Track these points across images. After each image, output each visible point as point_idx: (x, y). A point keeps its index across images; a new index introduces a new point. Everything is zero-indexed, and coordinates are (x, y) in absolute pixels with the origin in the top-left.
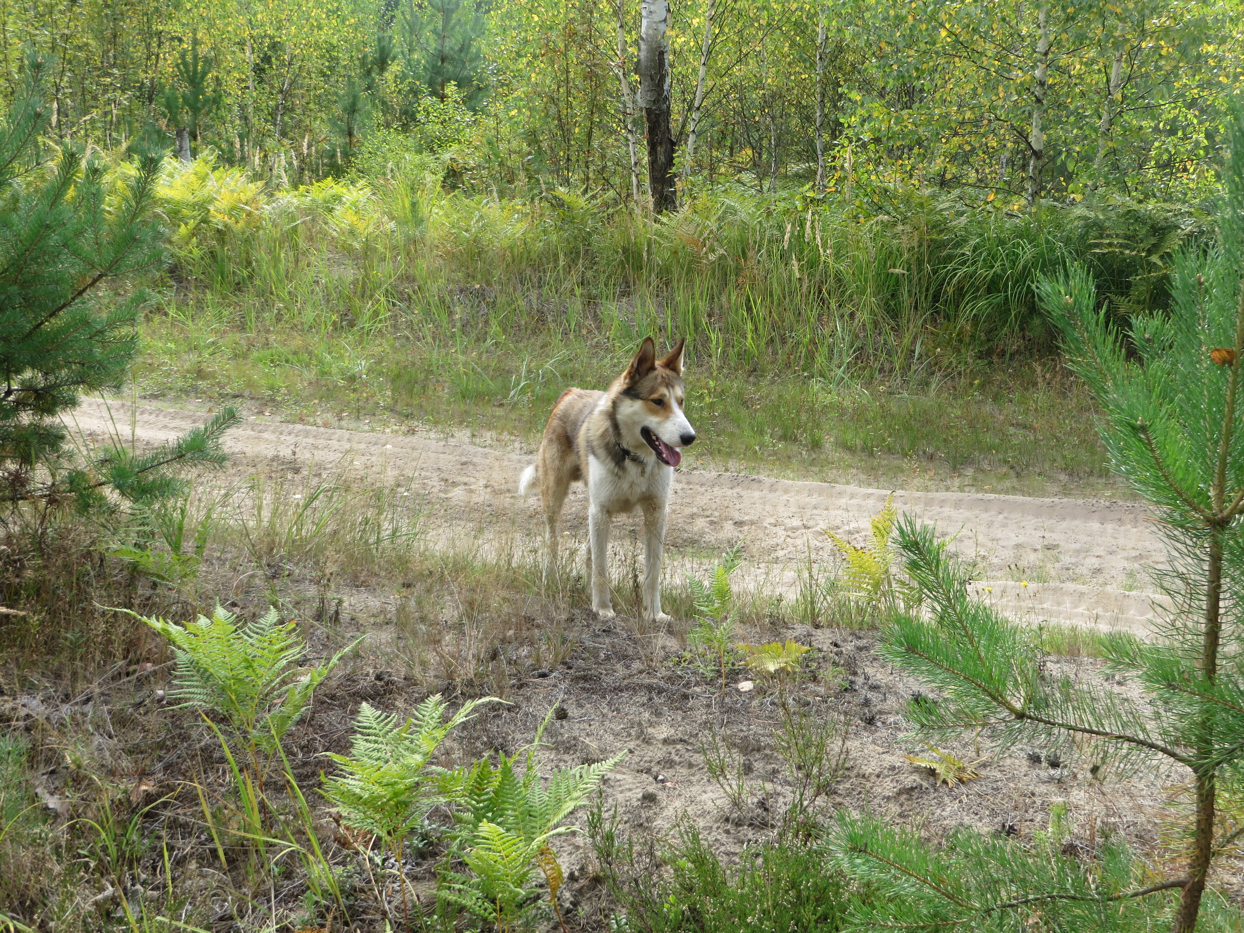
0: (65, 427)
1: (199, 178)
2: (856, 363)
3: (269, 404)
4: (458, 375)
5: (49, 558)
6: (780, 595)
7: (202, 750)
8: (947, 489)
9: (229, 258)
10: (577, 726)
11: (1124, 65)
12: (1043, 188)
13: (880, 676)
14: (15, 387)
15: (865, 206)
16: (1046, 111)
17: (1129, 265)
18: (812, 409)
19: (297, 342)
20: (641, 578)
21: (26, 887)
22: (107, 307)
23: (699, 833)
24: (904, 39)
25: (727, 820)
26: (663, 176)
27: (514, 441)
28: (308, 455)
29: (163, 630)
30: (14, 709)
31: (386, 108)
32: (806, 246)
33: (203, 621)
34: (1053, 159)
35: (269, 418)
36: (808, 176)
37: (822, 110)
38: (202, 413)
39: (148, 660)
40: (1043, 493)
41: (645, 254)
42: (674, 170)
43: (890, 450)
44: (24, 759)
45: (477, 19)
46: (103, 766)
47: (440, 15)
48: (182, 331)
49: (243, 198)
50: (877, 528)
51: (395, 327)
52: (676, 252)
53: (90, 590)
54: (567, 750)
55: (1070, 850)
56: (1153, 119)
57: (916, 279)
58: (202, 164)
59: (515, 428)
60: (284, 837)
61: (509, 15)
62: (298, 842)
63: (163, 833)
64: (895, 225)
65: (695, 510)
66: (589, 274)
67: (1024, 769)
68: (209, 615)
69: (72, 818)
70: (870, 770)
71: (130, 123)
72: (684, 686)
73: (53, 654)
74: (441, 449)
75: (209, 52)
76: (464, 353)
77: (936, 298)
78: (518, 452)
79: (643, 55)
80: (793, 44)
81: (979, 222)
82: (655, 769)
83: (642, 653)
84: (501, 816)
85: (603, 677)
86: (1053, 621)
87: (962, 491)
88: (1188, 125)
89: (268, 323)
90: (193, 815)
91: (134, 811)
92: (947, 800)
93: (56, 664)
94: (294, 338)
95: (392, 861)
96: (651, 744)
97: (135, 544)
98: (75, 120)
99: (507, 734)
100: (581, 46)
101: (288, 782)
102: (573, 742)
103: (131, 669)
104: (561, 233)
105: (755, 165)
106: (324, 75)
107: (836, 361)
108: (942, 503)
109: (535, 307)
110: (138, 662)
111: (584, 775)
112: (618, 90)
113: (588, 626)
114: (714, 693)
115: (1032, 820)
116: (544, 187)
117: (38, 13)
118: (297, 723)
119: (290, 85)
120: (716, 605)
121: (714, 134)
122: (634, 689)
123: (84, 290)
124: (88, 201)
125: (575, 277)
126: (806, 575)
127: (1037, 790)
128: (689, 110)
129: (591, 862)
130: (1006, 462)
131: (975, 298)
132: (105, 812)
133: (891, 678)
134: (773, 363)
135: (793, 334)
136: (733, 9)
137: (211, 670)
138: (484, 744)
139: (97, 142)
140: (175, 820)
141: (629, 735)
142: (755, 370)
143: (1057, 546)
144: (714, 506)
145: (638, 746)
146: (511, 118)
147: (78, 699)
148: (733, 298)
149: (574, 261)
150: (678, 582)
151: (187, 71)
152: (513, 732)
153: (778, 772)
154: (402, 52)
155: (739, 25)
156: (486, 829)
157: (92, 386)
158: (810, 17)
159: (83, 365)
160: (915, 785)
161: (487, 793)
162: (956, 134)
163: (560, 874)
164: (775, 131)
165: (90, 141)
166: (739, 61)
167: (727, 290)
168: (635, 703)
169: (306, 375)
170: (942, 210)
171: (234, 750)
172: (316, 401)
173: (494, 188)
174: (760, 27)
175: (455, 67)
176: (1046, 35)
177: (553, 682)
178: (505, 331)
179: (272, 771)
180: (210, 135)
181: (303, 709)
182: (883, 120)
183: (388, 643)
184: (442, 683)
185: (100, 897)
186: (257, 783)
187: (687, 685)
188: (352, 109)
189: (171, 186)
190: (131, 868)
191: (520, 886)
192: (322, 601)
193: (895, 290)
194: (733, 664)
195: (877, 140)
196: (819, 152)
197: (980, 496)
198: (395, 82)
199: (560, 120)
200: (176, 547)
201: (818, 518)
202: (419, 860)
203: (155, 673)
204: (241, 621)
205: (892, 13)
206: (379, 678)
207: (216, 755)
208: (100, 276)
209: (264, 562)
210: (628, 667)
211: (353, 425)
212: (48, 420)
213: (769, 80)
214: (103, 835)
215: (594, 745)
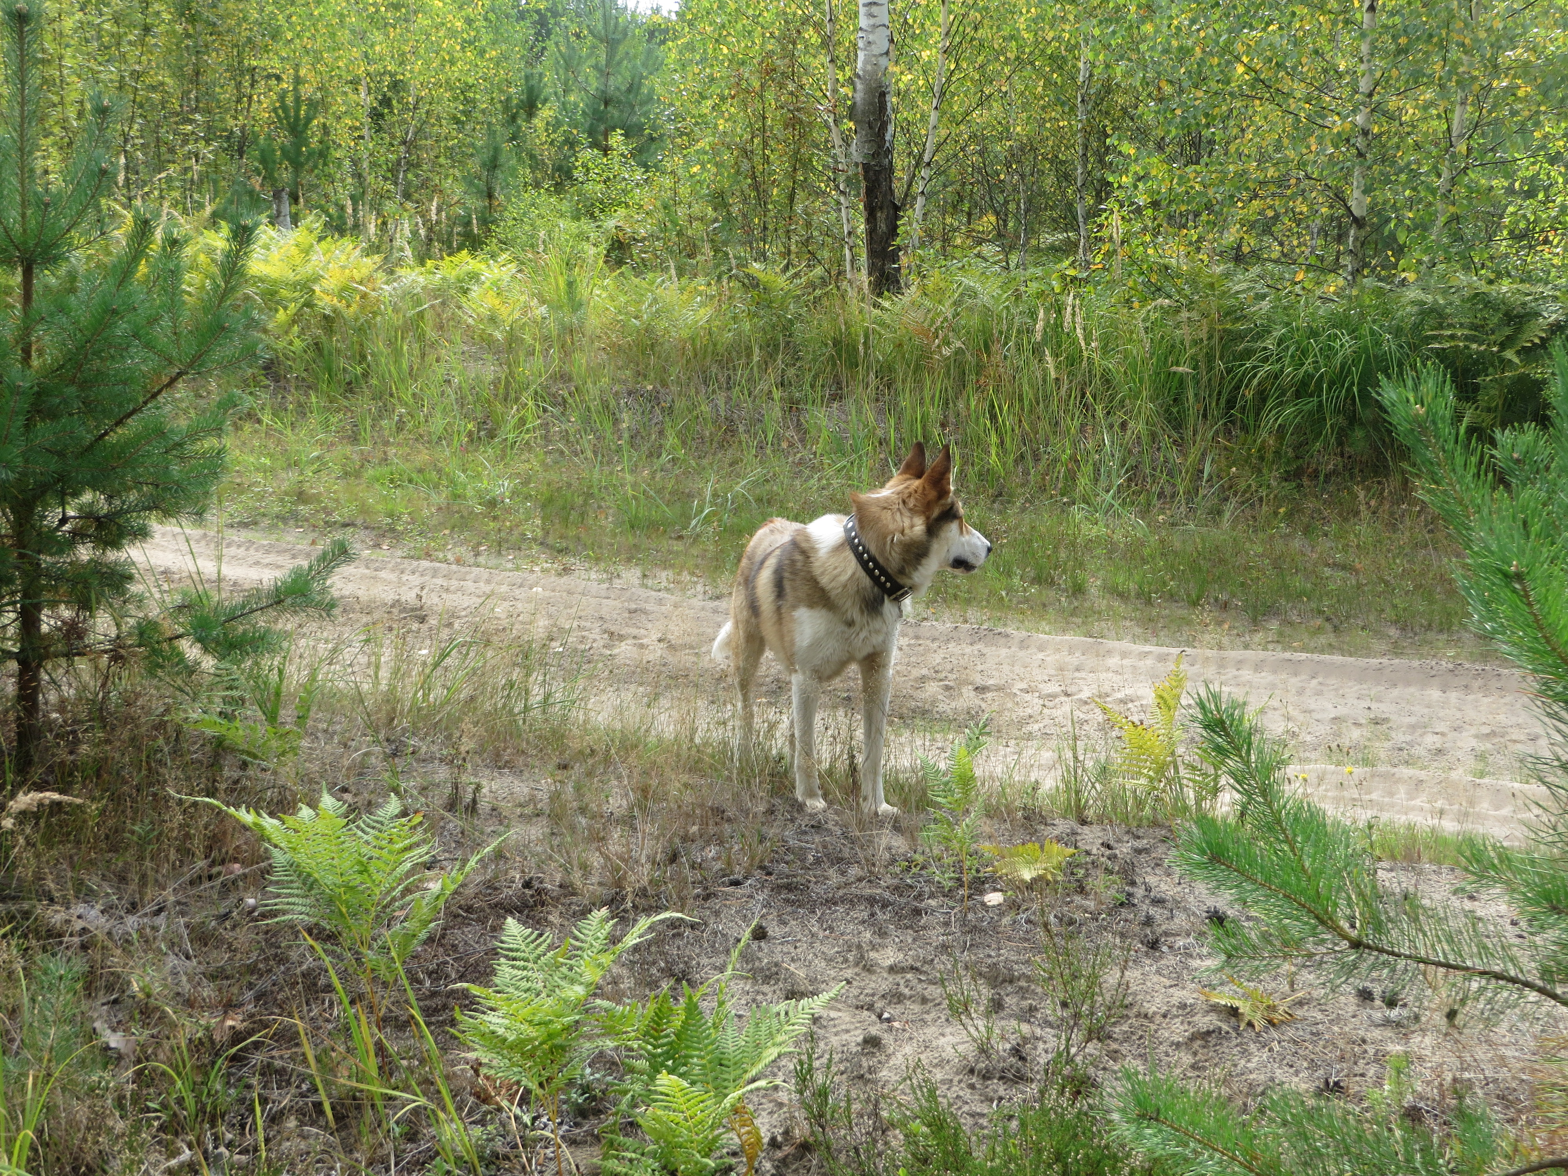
0: (133, 563)
1: (302, 251)
2: (1129, 486)
3: (388, 535)
4: (625, 500)
5: (113, 729)
6: (1037, 782)
7: (303, 975)
8: (1246, 647)
9: (338, 351)
10: (779, 948)
11: (1470, 109)
12: (1366, 265)
13: (1165, 887)
14: (71, 513)
15: (1140, 288)
16: (1369, 168)
17: (1476, 362)
18: (1073, 544)
19: (423, 456)
20: (860, 759)
21: (81, 1149)
22: (185, 412)
23: (937, 1089)
24: (1190, 78)
25: (972, 1071)
26: (884, 249)
27: (696, 583)
28: (436, 600)
29: (255, 824)
30: (68, 922)
31: (536, 163)
32: (1064, 337)
33: (305, 812)
34: (1378, 229)
35: (388, 553)
36: (1068, 248)
37: (1085, 166)
38: (303, 545)
39: (236, 860)
40: (1368, 652)
41: (861, 348)
42: (898, 241)
43: (1172, 597)
44: (79, 986)
45: (650, 52)
46: (178, 994)
47: (603, 47)
48: (279, 442)
49: (357, 276)
50: (1161, 697)
51: (546, 438)
52: (900, 345)
53: (162, 770)
54: (767, 979)
55: (1413, 1115)
56: (1506, 178)
57: (1205, 379)
58: (306, 232)
59: (697, 566)
60: (407, 1089)
61: (690, 47)
62: (425, 1094)
63: (254, 1081)
64: (1178, 311)
65: (924, 671)
66: (791, 372)
67: (1352, 1009)
68: (313, 804)
69: (139, 1061)
70: (1154, 1009)
71: (215, 182)
72: (915, 898)
73: (116, 851)
74: (603, 593)
75: (315, 93)
76: (632, 472)
77: (1231, 403)
78: (700, 597)
79: (859, 96)
80: (1048, 83)
81: (1285, 308)
82: (879, 1005)
83: (861, 855)
84: (685, 1065)
85: (812, 885)
86: (1385, 817)
87: (1265, 649)
88: (1551, 185)
89: (386, 433)
90: (292, 1059)
91: (217, 1055)
92: (1253, 1047)
93: (120, 864)
94: (419, 452)
95: (544, 1119)
96: (874, 972)
97: (221, 713)
98: (147, 178)
99: (691, 958)
100: (782, 86)
101: (413, 1017)
102: (774, 969)
103: (215, 870)
104: (756, 320)
105: (1000, 235)
106: (458, 122)
107: (1103, 483)
108: (1239, 664)
109: (723, 414)
110: (223, 862)
111: (791, 1014)
112: (827, 141)
113: (792, 820)
114: (953, 908)
115: (1362, 1075)
116: (734, 262)
117: (102, 44)
118: (425, 943)
119: (416, 134)
120: (957, 796)
121: (948, 195)
122: (852, 902)
123: (160, 392)
124: (165, 280)
125: (772, 377)
126: (1069, 754)
127: (1369, 1036)
128: (917, 165)
129: (797, 1124)
130: (1320, 612)
131: (1281, 404)
132: (181, 1054)
133: (1179, 889)
134: (1023, 485)
135: (1049, 449)
136: (972, 39)
137: (316, 875)
138: (661, 970)
139: (175, 204)
140: (269, 1065)
141: (846, 960)
142: (1000, 494)
143: (1386, 720)
144: (949, 667)
145: (857, 974)
146: (692, 176)
147: (147, 910)
148: (973, 403)
149: (772, 356)
150: (907, 764)
151: (287, 117)
152: (698, 955)
153: (1036, 1009)
154: (556, 93)
155: (980, 59)
156: (666, 1082)
157: (168, 512)
158: (1071, 48)
159: (157, 486)
160: (1211, 1028)
161: (667, 1036)
162: (1256, 196)
163: (759, 1139)
164: (1025, 192)
165: (166, 204)
166: (980, 104)
167: (964, 393)
168: (853, 919)
169: (435, 498)
170: (1238, 292)
171: (344, 976)
172: (447, 532)
173: (672, 265)
174: (1007, 61)
175: (622, 111)
176: (1371, 72)
177: (748, 891)
178: (684, 443)
179: (393, 1003)
180: (315, 196)
181: (432, 925)
182: (1163, 180)
183: (538, 839)
184: (605, 893)
185: (173, 1162)
186: (373, 1019)
187: (919, 897)
188: (493, 165)
189: (266, 261)
190: (213, 1126)
191: (707, 1155)
192: (456, 787)
193: (1178, 394)
194: (978, 871)
195: (1155, 204)
196: (1081, 219)
197: (1287, 655)
198: (547, 130)
199: (754, 177)
200: (272, 717)
201: (1081, 682)
202: (579, 1119)
203: (245, 876)
204: (353, 813)
205: (1175, 43)
206: (527, 885)
207: (322, 982)
208: (180, 374)
209: (382, 736)
210: (843, 873)
211: (493, 562)
212: (112, 555)
213: (1019, 129)
214: (179, 1083)
215: (802, 973)
